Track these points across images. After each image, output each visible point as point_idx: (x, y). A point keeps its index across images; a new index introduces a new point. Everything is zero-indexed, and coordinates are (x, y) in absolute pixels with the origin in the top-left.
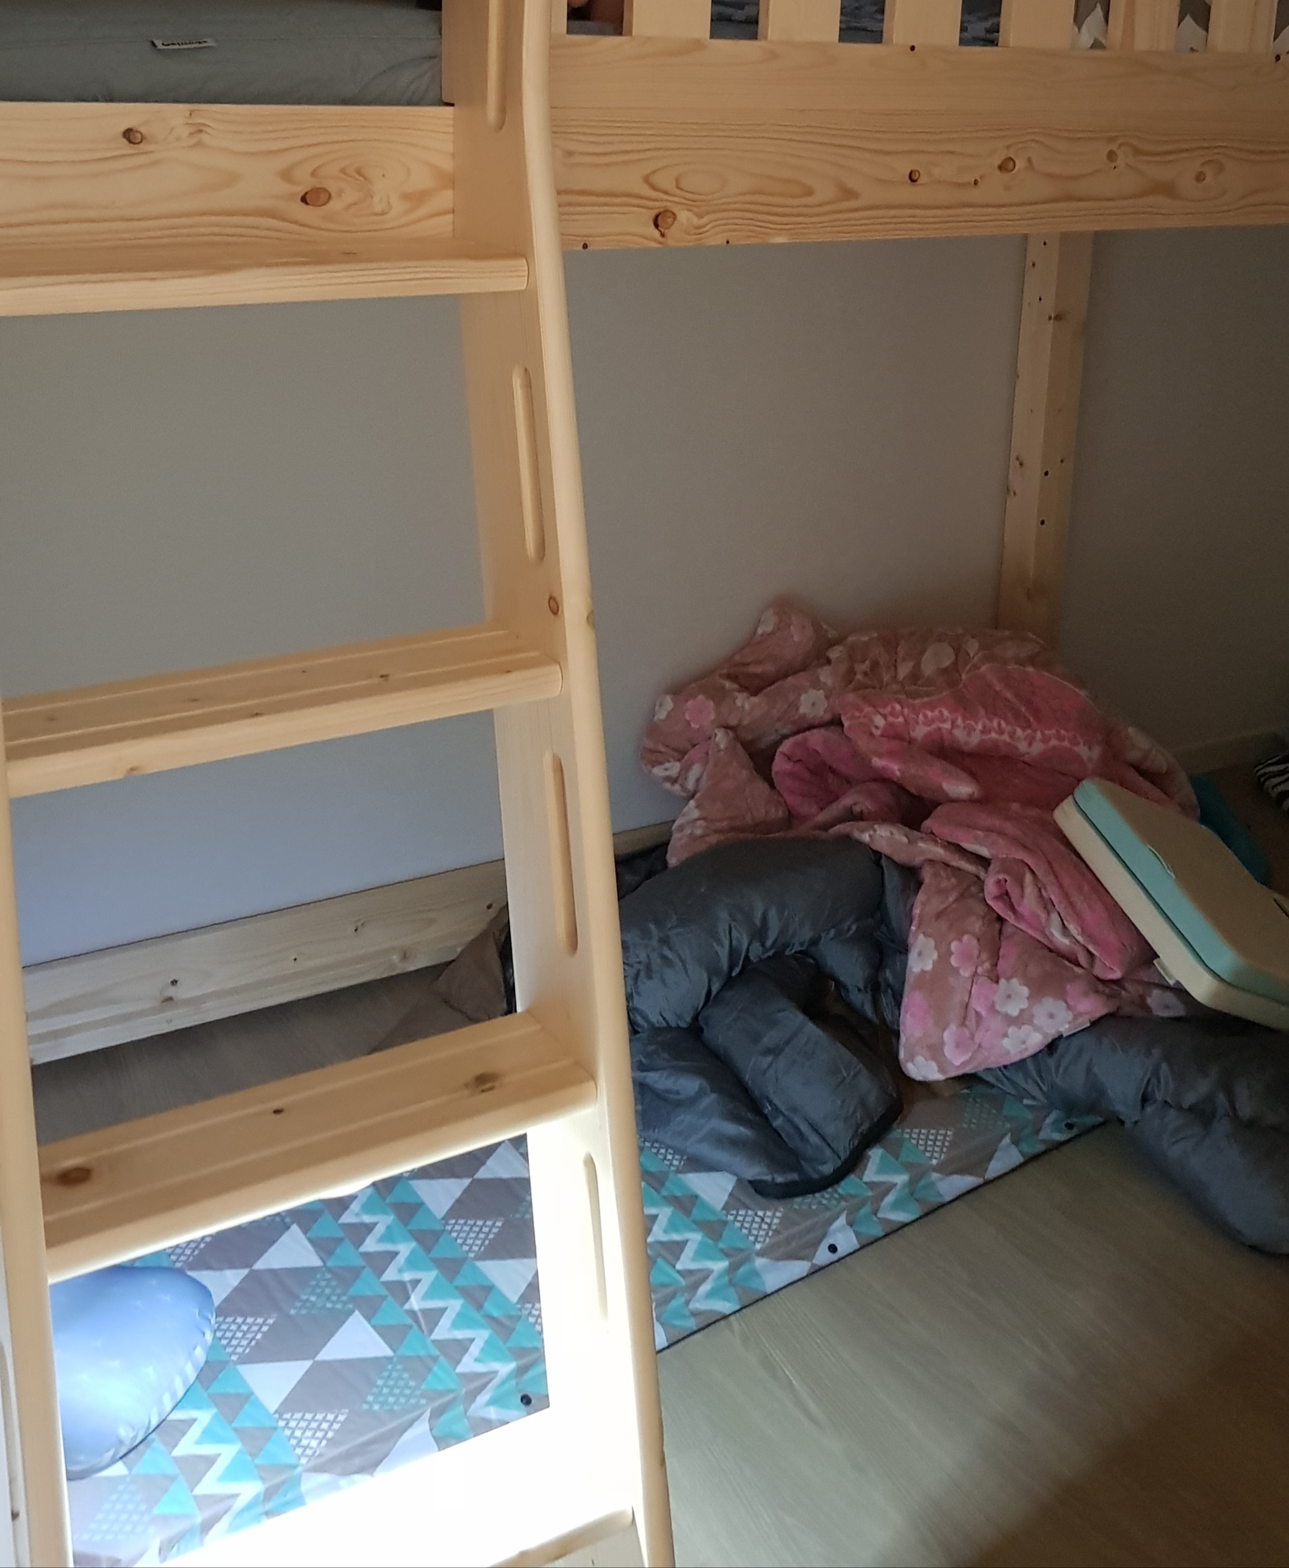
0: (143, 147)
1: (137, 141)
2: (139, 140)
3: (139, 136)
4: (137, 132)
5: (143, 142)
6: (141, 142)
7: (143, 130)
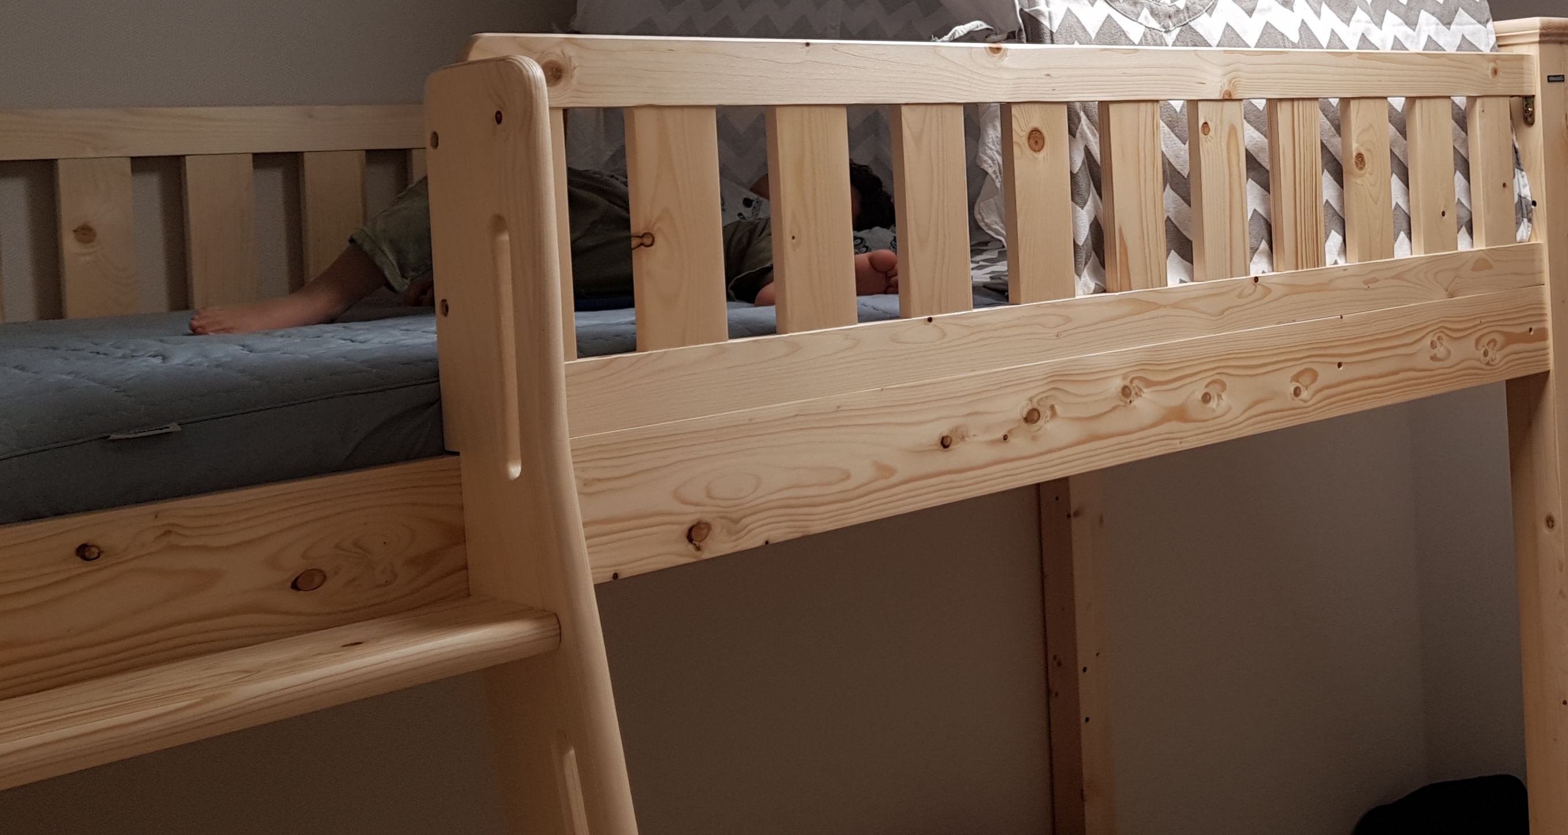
0: (101, 562)
1: (92, 557)
2: (96, 555)
3: (95, 550)
4: (94, 546)
5: (101, 557)
6: (98, 557)
7: (100, 542)
